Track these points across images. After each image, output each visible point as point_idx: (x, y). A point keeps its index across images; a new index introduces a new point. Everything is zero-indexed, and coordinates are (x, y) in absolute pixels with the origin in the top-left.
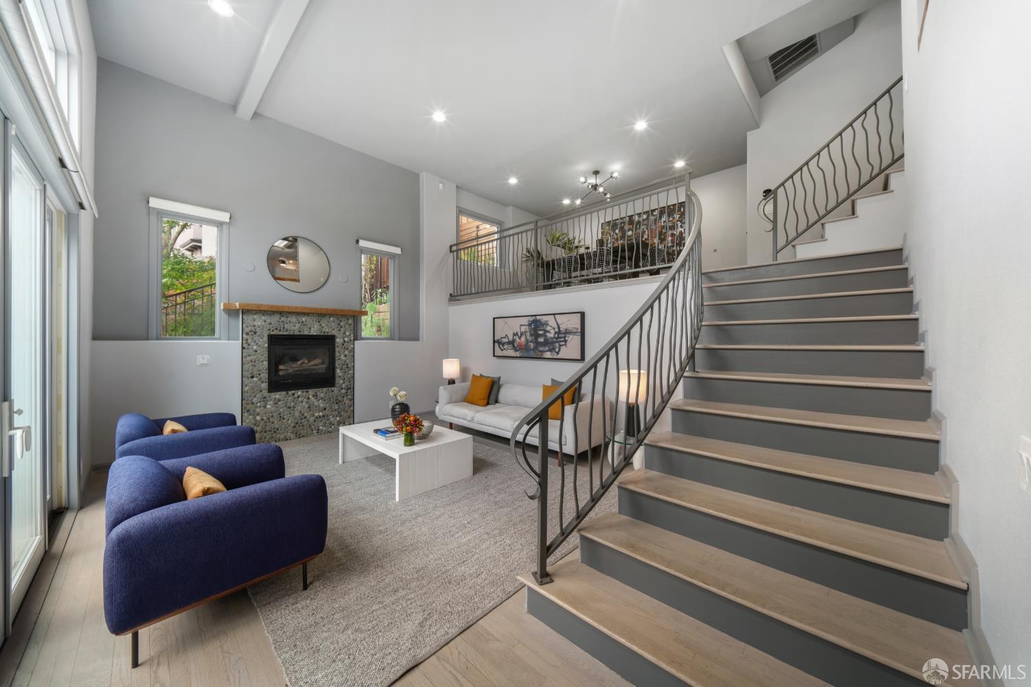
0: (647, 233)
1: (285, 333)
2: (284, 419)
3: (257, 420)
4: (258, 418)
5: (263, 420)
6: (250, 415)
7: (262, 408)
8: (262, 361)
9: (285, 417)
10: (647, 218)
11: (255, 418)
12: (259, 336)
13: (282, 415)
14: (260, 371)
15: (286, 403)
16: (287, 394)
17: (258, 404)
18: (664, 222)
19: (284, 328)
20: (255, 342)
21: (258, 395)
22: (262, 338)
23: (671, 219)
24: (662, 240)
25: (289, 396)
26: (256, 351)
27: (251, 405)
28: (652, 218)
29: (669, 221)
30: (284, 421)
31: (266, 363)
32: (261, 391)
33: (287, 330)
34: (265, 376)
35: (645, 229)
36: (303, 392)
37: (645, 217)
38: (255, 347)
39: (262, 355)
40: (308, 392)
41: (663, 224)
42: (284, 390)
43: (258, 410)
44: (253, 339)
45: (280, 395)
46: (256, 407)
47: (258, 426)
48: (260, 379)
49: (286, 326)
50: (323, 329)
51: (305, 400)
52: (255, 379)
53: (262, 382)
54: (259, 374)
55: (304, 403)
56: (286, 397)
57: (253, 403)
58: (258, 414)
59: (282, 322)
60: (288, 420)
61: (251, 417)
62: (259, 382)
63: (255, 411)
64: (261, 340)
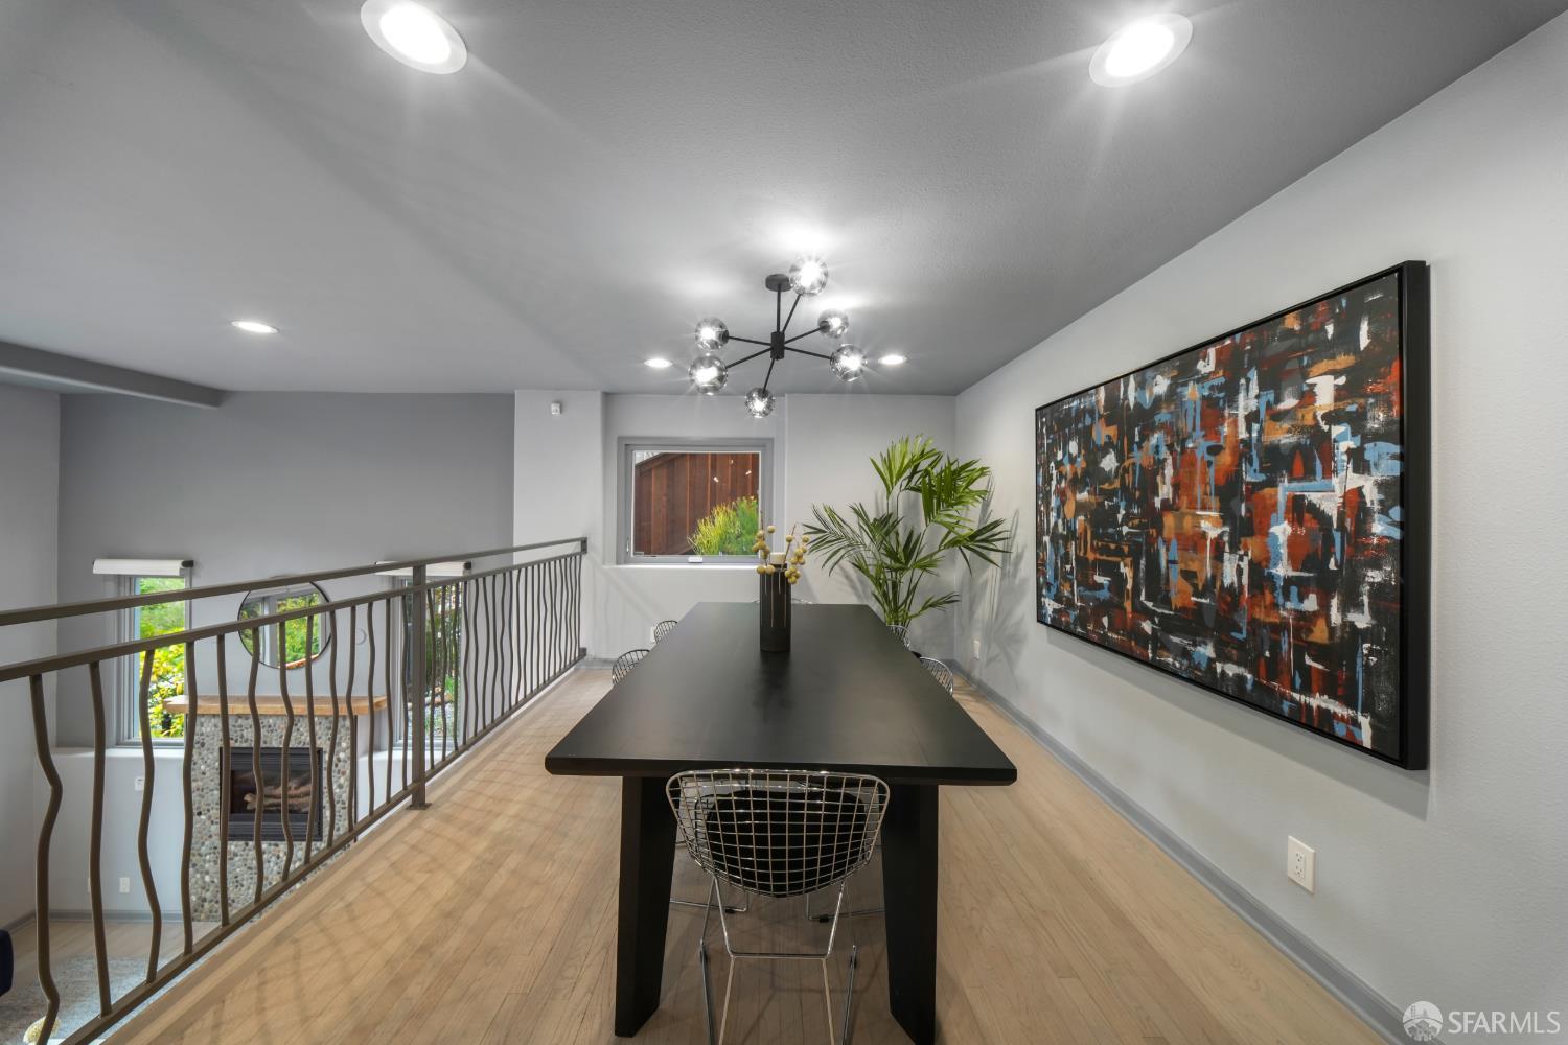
0: (1169, 471)
1: (244, 745)
2: (242, 886)
3: (204, 882)
4: (207, 878)
5: (213, 882)
6: (197, 871)
7: (212, 864)
8: (212, 790)
9: (244, 883)
10: (1172, 394)
11: (203, 878)
12: (208, 750)
13: (239, 878)
14: (208, 804)
15: (246, 860)
16: (247, 845)
17: (208, 857)
18: (1252, 418)
19: (242, 736)
20: (203, 758)
21: (207, 843)
22: (212, 753)
23: (1289, 403)
24: (1246, 528)
25: (250, 850)
26: (204, 774)
27: (197, 857)
28: (1192, 392)
29: (1277, 417)
30: (243, 889)
31: (217, 793)
32: (211, 836)
33: (246, 741)
34: (215, 813)
35: (1164, 453)
36: (270, 845)
37: (1161, 385)
38: (202, 767)
39: (212, 780)
40: (277, 846)
41: (1243, 435)
42: (242, 840)
43: (207, 866)
44: (200, 754)
45: (236, 846)
46: (205, 861)
47: (208, 891)
48: (210, 818)
49: (245, 733)
50: (303, 737)
51: (273, 859)
52: (203, 817)
53: (212, 823)
54: (209, 810)
55: (271, 864)
56: (244, 850)
57: (200, 855)
58: (207, 873)
59: (241, 726)
60: (249, 888)
61: (198, 875)
62: (208, 823)
63: (202, 867)
64: (211, 756)
